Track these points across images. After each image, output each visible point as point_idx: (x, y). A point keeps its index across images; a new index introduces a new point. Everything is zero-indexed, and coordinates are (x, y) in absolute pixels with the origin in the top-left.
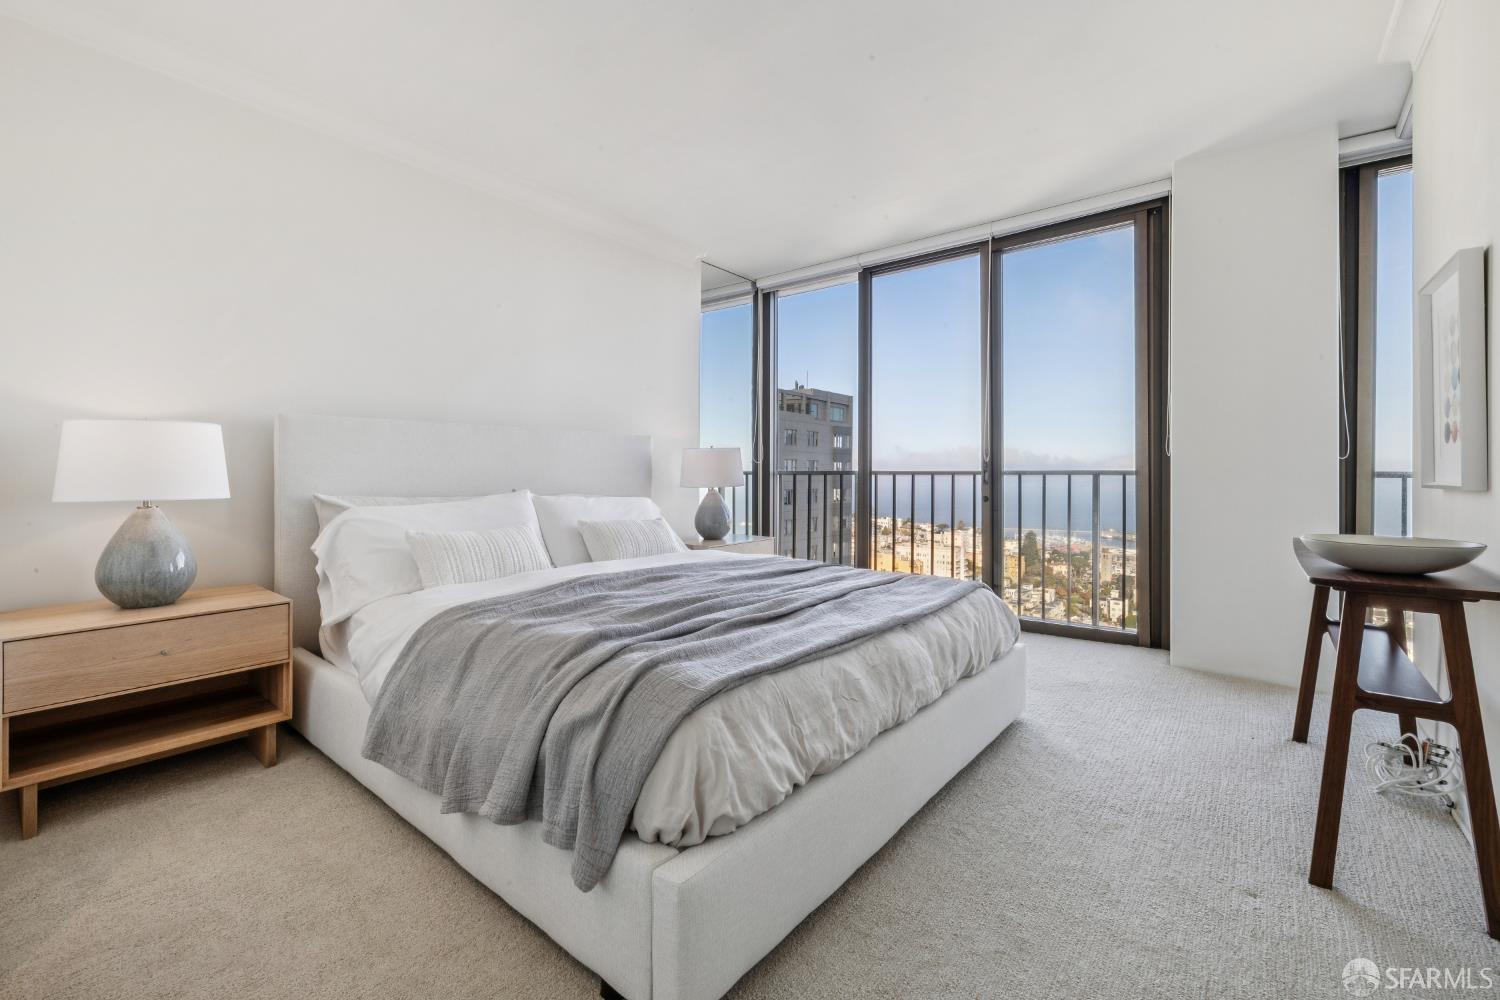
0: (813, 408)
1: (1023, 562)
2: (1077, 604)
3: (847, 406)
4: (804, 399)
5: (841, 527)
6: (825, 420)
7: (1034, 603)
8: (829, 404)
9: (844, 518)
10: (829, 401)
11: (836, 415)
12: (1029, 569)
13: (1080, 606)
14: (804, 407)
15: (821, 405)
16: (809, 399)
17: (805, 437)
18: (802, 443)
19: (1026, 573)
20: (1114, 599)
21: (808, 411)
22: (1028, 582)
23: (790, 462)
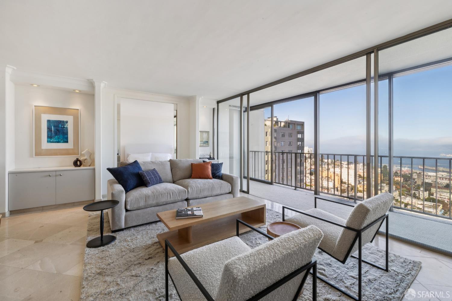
0: (291, 126)
1: (382, 176)
2: (405, 192)
3: (303, 125)
4: (287, 123)
5: (300, 162)
6: (295, 129)
7: (386, 190)
8: (296, 125)
9: (301, 159)
10: (296, 123)
11: (299, 128)
12: (384, 178)
13: (406, 192)
14: (287, 126)
15: (293, 125)
16: (289, 123)
17: (288, 135)
18: (287, 137)
19: (383, 180)
20: (422, 191)
21: (289, 127)
22: (384, 183)
23: (283, 142)
